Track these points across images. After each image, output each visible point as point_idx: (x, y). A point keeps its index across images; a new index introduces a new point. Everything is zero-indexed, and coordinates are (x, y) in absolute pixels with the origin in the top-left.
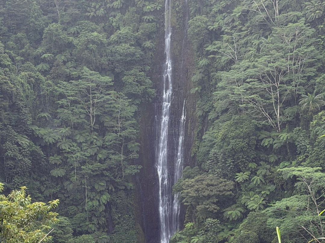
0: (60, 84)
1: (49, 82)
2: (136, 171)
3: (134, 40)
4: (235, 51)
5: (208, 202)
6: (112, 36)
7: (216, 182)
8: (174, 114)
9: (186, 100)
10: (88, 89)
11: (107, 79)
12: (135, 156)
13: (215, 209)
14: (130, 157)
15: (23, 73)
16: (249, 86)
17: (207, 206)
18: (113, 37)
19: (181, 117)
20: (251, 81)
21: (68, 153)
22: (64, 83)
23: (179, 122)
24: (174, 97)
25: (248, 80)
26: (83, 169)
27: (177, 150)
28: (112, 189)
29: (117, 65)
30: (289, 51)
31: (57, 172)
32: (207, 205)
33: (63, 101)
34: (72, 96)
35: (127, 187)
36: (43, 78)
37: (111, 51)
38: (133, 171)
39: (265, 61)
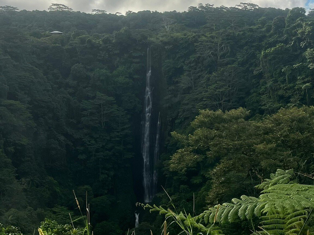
2: (131, 156)
3: (128, 74)
4: (192, 81)
10: (100, 105)
11: (112, 98)
13: (186, 179)
14: (127, 147)
15: (59, 95)
16: (205, 103)
17: (180, 177)
18: (115, 72)
19: (158, 122)
20: (206, 100)
21: (89, 145)
22: (85, 101)
23: (156, 126)
24: (153, 110)
25: (204, 99)
27: (155, 143)
31: (82, 157)
33: (85, 113)
34: (90, 109)
37: (114, 81)
38: (129, 156)
39: (214, 88)
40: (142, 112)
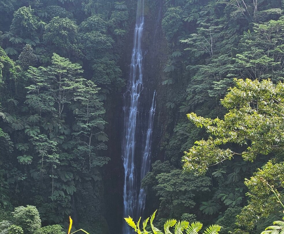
0: (30, 70)
1: (19, 67)
2: (104, 163)
3: (105, 28)
4: (211, 44)
5: (184, 197)
6: (83, 23)
7: (193, 178)
8: (143, 106)
9: (156, 92)
10: (57, 76)
11: (77, 66)
12: (103, 148)
13: (192, 205)
14: (98, 148)
21: (36, 140)
22: (34, 68)
23: (148, 114)
24: (144, 88)
25: (229, 75)
26: (51, 158)
27: (145, 143)
28: (78, 180)
29: (87, 52)
30: (269, 47)
32: (184, 200)
33: (33, 88)
34: (42, 82)
35: (93, 178)
36: (12, 62)
37: (82, 38)
38: (101, 162)
39: (246, 57)
40: (126, 90)
